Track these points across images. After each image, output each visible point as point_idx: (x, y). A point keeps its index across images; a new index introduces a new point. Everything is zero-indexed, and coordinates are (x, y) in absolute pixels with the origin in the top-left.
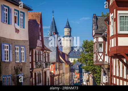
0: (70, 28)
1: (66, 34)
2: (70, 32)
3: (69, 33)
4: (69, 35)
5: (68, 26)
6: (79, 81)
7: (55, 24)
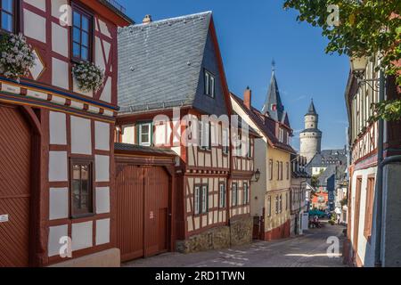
0: (316, 115)
1: (308, 125)
2: (316, 122)
3: (313, 124)
4: (313, 127)
5: (313, 112)
6: (328, 207)
7: (277, 89)
